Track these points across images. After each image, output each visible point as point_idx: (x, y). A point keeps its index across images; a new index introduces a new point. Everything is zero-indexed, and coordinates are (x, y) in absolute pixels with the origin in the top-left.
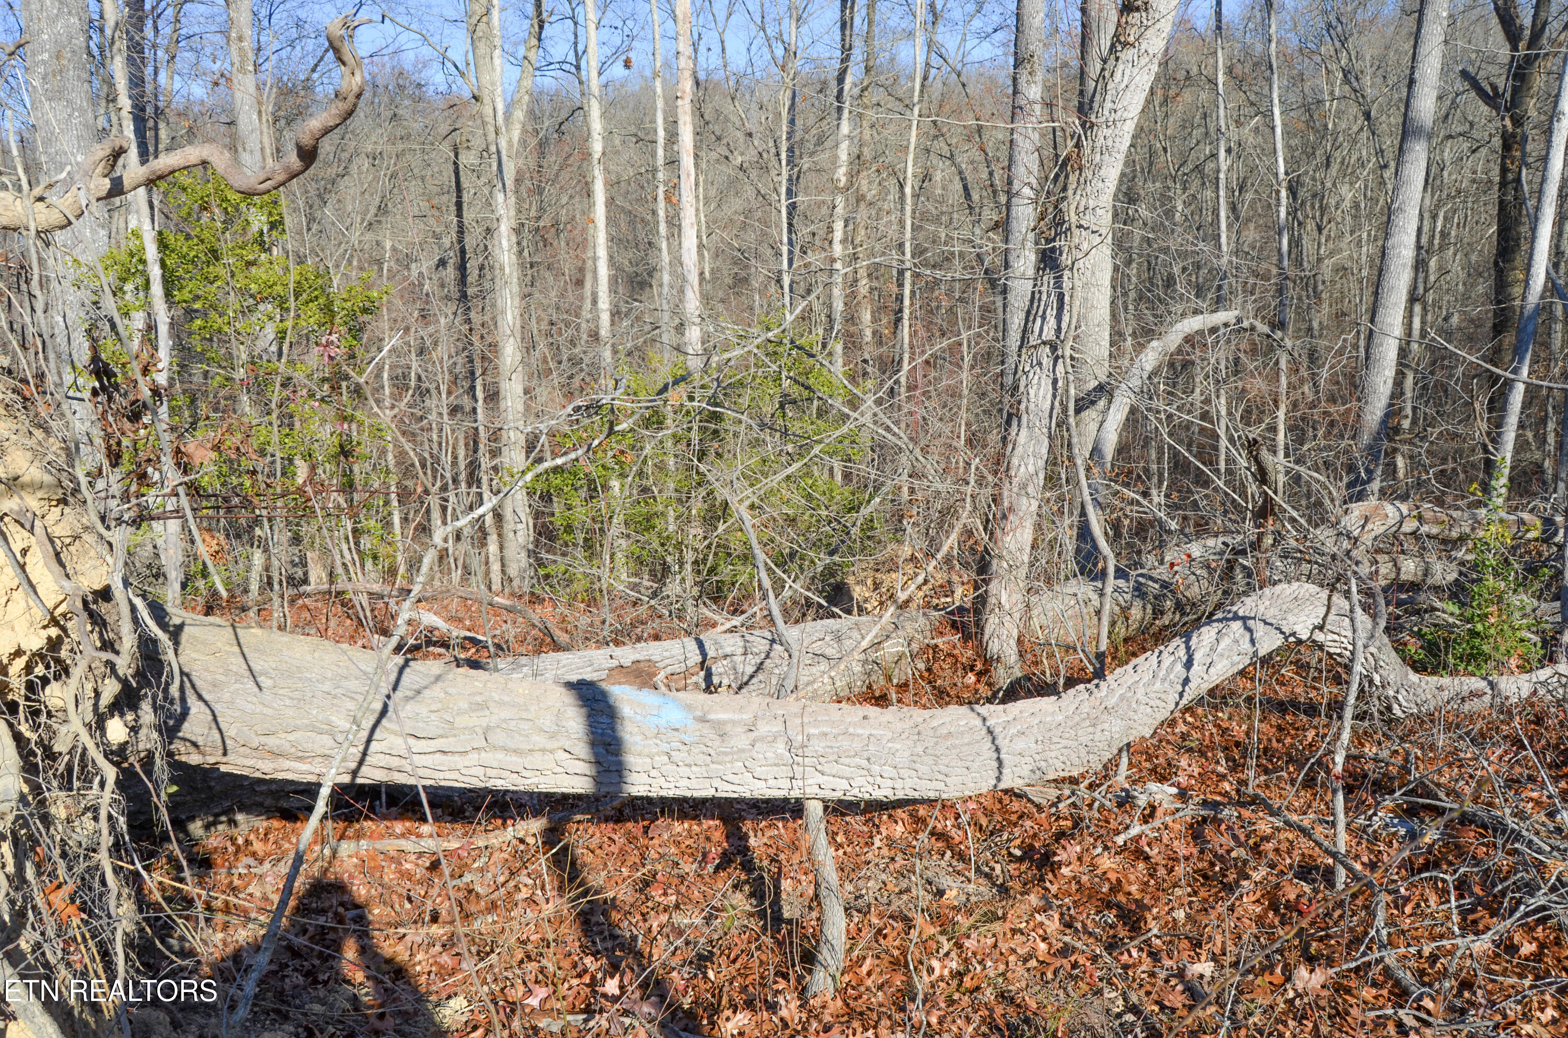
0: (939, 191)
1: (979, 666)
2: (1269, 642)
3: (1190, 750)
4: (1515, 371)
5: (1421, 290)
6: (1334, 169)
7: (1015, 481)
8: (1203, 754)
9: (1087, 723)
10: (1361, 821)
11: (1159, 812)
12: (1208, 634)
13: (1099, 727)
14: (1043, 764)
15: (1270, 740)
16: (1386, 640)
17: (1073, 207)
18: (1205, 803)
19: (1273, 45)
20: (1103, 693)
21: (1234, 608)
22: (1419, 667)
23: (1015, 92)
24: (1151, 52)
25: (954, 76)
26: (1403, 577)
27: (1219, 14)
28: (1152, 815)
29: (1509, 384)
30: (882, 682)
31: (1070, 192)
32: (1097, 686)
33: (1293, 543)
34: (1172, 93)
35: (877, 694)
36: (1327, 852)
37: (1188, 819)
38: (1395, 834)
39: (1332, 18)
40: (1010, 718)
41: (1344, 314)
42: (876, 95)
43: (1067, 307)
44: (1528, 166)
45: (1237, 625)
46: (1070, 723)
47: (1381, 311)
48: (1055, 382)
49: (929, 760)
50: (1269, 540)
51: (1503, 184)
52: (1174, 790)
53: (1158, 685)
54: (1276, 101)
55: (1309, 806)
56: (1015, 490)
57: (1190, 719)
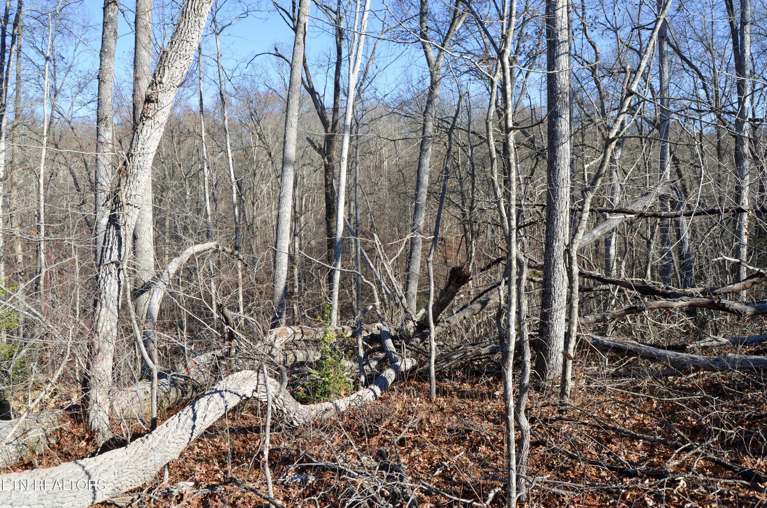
0: (61, 182)
1: (87, 436)
2: (233, 401)
3: (201, 461)
4: (335, 266)
5: (298, 231)
6: (258, 176)
7: (101, 334)
8: (207, 461)
9: (142, 458)
10: (281, 479)
11: (185, 497)
12: (203, 401)
13: (149, 459)
14: (119, 485)
15: (239, 448)
16: (287, 392)
17: (124, 195)
18: (208, 487)
19: (226, 121)
20: (150, 441)
21: (215, 387)
22: (304, 402)
23: (98, 135)
24: (160, 122)
25: (67, 124)
26: (298, 360)
27: (201, 104)
28: (182, 499)
29: (333, 271)
30: (29, 454)
31: (122, 187)
32: (147, 437)
33: (245, 351)
34: (182, 139)
35: (26, 462)
36: (265, 498)
37: (200, 497)
38: (296, 482)
39: (252, 111)
40: (99, 463)
41: (267, 242)
42: (22, 130)
43: (123, 244)
44: (335, 178)
45: (217, 395)
46: (132, 460)
47: (279, 241)
48: (119, 282)
49: (51, 497)
50: (233, 351)
51: (326, 186)
52: (192, 484)
53: (179, 432)
54: (229, 146)
55: (258, 477)
56: (101, 339)
57: (200, 445)
